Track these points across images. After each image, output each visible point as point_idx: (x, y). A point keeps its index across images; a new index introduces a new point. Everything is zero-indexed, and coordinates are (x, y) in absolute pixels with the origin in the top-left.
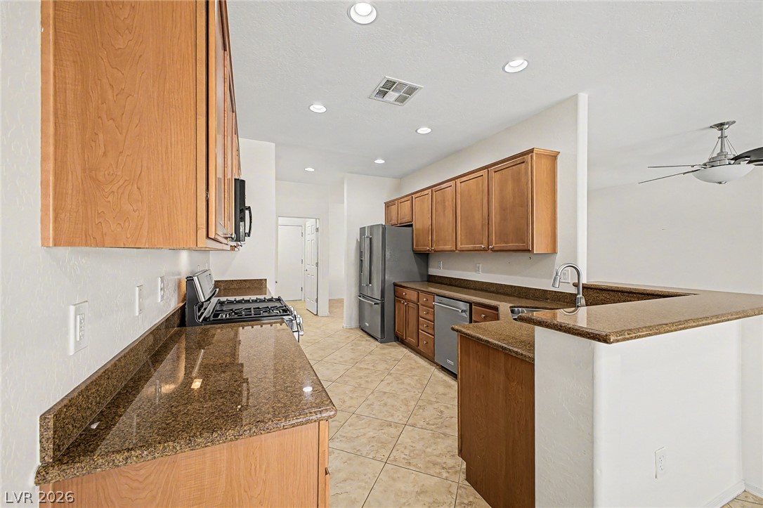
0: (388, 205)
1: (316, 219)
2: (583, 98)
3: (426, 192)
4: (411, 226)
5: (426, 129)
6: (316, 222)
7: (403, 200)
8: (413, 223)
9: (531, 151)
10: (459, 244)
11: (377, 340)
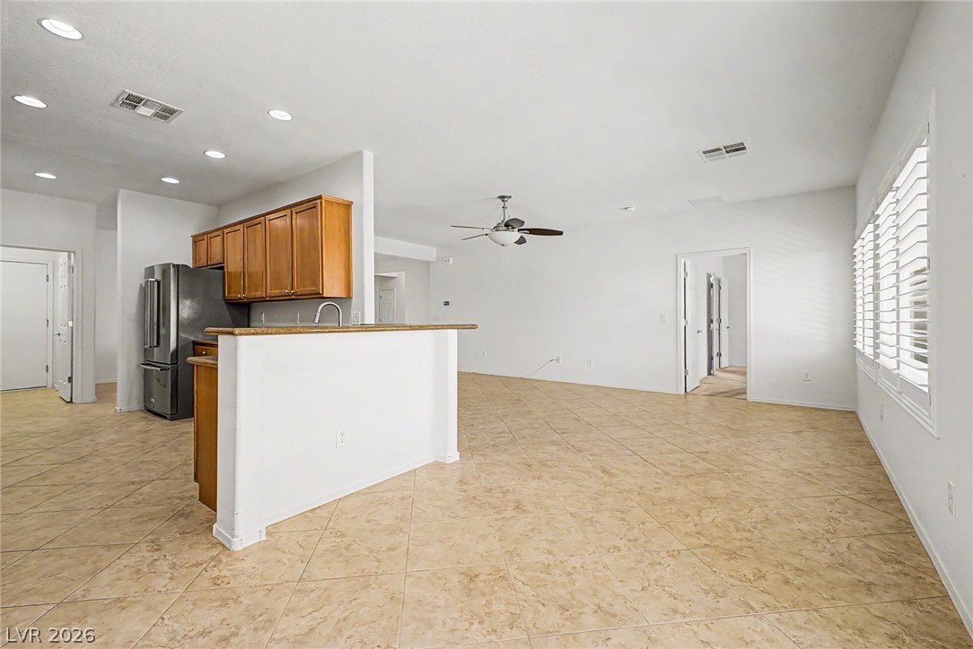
0: (196, 240)
1: (69, 252)
2: (368, 157)
3: (237, 227)
4: (222, 268)
5: (219, 153)
6: (69, 258)
7: (213, 235)
8: (225, 265)
9: (320, 197)
10: (268, 291)
11: (165, 418)
